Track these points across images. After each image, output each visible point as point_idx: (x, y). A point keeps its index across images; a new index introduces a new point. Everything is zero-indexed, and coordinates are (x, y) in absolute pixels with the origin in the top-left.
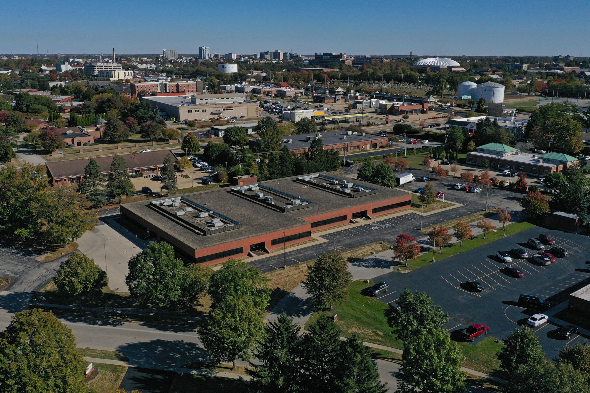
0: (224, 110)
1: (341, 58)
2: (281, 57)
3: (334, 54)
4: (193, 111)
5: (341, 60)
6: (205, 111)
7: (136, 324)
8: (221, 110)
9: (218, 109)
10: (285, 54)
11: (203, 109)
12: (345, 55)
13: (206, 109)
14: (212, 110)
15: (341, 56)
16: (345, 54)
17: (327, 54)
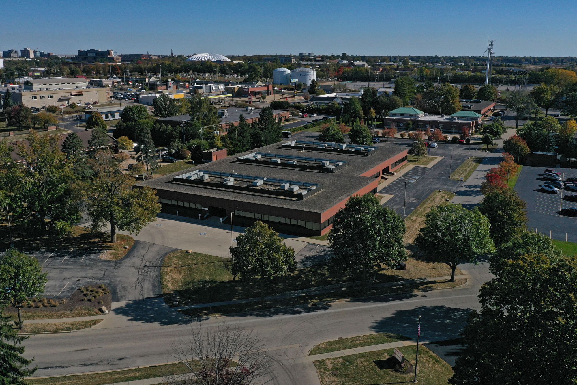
0: (72, 95)
1: (109, 54)
2: (32, 56)
3: (100, 50)
4: (38, 97)
5: (109, 56)
6: (52, 97)
7: (344, 302)
8: (69, 96)
9: (67, 95)
10: (35, 53)
11: (50, 95)
12: (112, 52)
13: (53, 95)
14: (60, 96)
15: (108, 52)
16: (112, 50)
17: (92, 51)
